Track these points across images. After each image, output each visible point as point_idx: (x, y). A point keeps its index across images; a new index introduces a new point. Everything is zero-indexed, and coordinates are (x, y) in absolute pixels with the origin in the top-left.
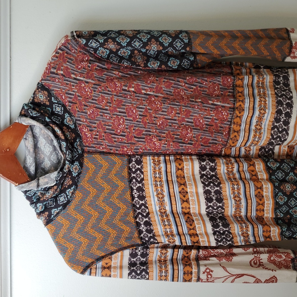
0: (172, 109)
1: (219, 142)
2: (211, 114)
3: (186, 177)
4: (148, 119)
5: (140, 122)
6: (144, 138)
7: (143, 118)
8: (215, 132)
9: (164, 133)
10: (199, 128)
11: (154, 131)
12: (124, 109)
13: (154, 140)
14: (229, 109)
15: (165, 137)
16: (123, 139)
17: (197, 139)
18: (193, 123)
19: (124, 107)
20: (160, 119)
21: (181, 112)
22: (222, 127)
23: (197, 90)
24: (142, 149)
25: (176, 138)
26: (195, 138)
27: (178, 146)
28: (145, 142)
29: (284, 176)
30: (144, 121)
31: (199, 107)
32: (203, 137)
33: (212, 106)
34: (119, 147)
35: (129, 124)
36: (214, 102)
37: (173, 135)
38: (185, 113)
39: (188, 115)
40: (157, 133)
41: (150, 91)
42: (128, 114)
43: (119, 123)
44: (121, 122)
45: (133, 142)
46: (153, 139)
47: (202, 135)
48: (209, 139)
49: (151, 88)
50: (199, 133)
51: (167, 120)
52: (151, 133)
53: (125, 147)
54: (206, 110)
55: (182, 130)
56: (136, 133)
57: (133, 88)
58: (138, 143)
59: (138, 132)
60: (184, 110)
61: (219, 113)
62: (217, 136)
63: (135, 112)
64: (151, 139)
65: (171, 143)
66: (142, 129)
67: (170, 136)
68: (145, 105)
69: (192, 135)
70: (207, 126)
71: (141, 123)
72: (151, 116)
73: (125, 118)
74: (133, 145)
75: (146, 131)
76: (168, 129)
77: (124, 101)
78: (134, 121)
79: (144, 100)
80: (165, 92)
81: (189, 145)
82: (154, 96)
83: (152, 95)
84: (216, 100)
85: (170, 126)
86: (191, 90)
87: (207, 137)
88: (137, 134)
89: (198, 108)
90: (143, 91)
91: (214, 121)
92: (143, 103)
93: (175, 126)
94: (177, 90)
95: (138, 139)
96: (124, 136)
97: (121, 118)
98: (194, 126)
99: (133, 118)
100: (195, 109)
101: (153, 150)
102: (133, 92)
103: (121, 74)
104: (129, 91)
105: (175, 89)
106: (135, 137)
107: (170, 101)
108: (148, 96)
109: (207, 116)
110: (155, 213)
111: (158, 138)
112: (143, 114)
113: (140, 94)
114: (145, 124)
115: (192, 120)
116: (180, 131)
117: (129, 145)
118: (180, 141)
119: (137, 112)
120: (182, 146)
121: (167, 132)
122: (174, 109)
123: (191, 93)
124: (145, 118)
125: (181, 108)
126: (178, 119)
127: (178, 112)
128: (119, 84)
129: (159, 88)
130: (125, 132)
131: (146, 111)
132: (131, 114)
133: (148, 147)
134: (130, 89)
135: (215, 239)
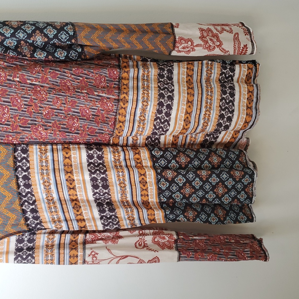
0: (58, 99)
1: (105, 132)
2: (97, 105)
3: (73, 166)
4: (33, 109)
5: (25, 111)
6: (29, 128)
7: (28, 108)
8: (101, 122)
9: (51, 123)
10: (86, 119)
11: (40, 120)
12: (8, 98)
13: (40, 130)
14: (114, 101)
15: (51, 127)
16: (8, 128)
17: (83, 128)
18: (79, 113)
19: (9, 96)
20: (45, 109)
21: (67, 102)
22: (108, 118)
23: (84, 81)
24: (27, 138)
25: (62, 128)
26: (82, 127)
27: (64, 135)
28: (31, 131)
29: (167, 163)
30: (30, 110)
31: (85, 98)
32: (90, 127)
33: (97, 97)
34: (4, 137)
35: (14, 113)
36: (99, 93)
37: (59, 125)
38: (71, 103)
39: (74, 105)
40: (43, 123)
41: (36, 81)
42: (12, 103)
43: (3, 112)
44: (5, 111)
45: (19, 131)
46: (38, 128)
47: (88, 125)
48: (96, 129)
49: (36, 79)
50: (85, 123)
51: (54, 110)
52: (37, 123)
53: (10, 136)
54: (92, 101)
55: (68, 120)
56: (21, 122)
57: (18, 77)
58: (24, 132)
59: (23, 121)
60: (70, 100)
61: (104, 104)
62: (103, 126)
63: (19, 102)
64: (36, 129)
65: (57, 133)
66: (27, 118)
67: (57, 126)
68: (30, 95)
69: (79, 125)
70: (93, 117)
71: (26, 113)
72: (36, 105)
73: (9, 107)
74: (19, 134)
75: (32, 120)
76: (54, 119)
77: (9, 90)
78: (19, 110)
79: (29, 90)
80: (51, 82)
81: (76, 135)
82: (39, 86)
83: (37, 85)
84: (101, 91)
85: (57, 115)
86: (77, 81)
87: (93, 127)
88: (22, 124)
89: (83, 99)
90: (28, 81)
91: (100, 112)
92: (28, 93)
93: (61, 116)
94: (64, 81)
95: (23, 129)
96: (9, 125)
97: (6, 107)
98: (80, 117)
99: (18, 107)
100: (80, 100)
101: (39, 139)
102: (18, 82)
103: (7, 64)
104: (14, 81)
105: (62, 79)
106: (20, 126)
107: (55, 91)
108: (33, 86)
109: (92, 106)
110: (42, 200)
111: (44, 127)
112: (28, 103)
113: (25, 84)
114: (31, 113)
115: (79, 111)
116: (67, 120)
117: (15, 134)
118: (66, 130)
119: (21, 102)
120: (69, 136)
121: (53, 121)
122: (59, 99)
123: (77, 84)
124: (31, 108)
125: (66, 98)
126: (65, 109)
127: (64, 102)
128: (4, 74)
129: (44, 78)
130: (9, 122)
131: (31, 101)
132: (15, 103)
133: (34, 136)
134: (15, 79)
135: (102, 224)
